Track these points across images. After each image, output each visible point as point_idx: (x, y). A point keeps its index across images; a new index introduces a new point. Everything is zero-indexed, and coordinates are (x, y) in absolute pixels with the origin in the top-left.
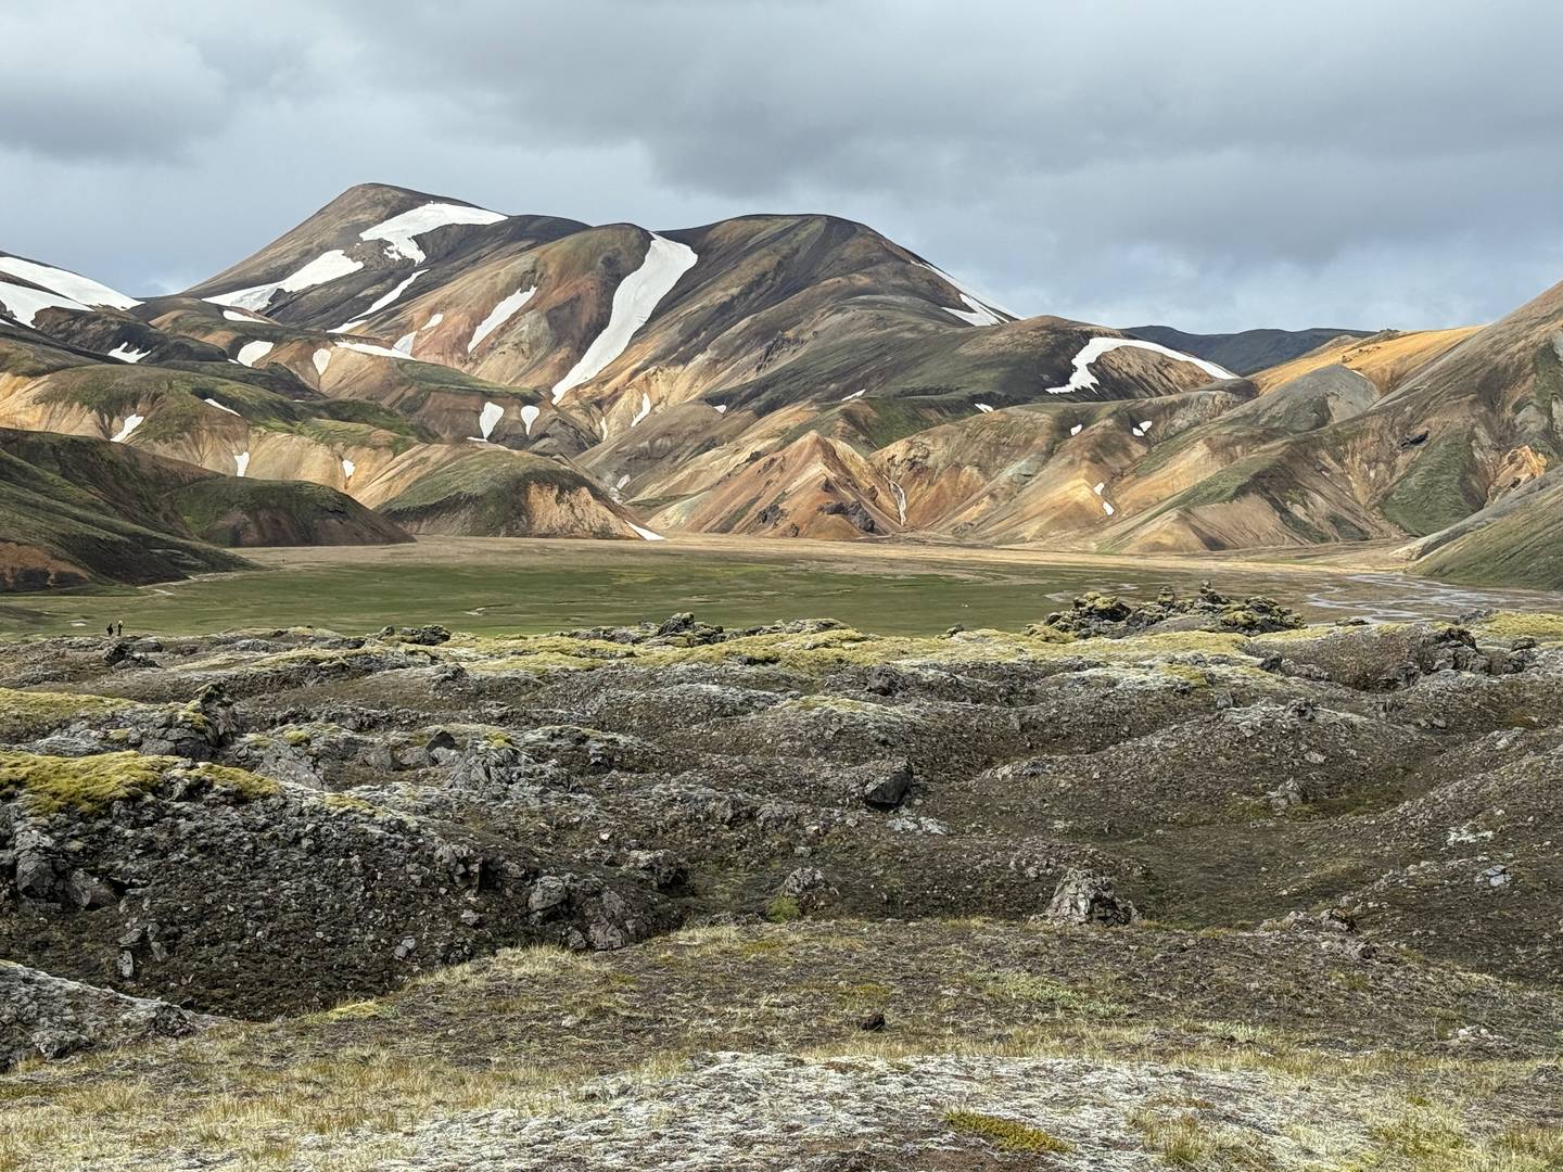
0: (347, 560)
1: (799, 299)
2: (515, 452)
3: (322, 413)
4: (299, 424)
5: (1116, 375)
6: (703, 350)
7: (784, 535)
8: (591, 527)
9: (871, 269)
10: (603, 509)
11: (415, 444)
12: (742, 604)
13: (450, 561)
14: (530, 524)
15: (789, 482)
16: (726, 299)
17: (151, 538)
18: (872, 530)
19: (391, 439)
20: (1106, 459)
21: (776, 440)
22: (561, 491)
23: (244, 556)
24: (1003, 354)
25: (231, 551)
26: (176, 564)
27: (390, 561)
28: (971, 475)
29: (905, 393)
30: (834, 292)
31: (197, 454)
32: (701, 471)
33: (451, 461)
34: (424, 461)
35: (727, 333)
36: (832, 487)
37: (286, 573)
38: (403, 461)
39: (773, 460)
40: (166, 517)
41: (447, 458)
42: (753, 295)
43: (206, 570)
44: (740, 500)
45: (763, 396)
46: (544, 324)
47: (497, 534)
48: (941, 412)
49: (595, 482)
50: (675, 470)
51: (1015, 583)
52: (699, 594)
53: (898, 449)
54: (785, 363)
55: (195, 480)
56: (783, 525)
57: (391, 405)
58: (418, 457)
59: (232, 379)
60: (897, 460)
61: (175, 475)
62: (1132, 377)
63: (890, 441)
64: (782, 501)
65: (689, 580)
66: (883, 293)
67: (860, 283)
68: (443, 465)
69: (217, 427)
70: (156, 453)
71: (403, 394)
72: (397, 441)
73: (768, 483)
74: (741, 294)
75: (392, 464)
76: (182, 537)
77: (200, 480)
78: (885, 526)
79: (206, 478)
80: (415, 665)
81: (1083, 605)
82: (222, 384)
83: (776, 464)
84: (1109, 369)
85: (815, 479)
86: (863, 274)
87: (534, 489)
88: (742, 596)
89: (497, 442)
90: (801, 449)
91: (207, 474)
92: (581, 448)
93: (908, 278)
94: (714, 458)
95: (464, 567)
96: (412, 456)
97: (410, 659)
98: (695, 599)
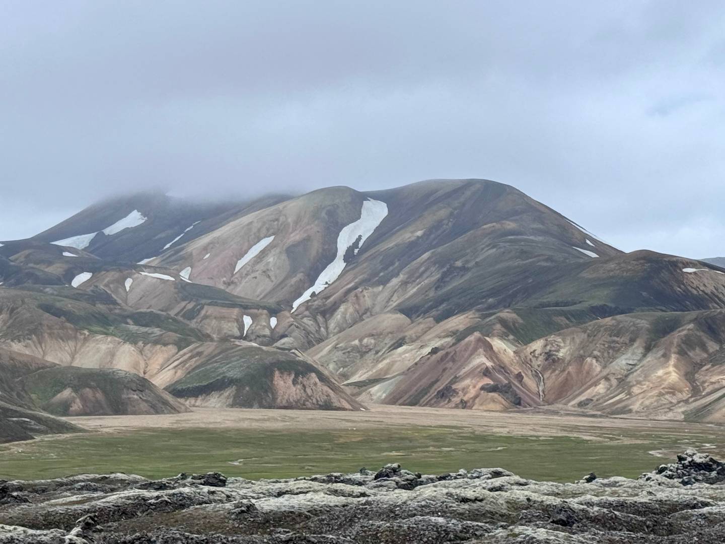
0: (145, 425)
1: (466, 239)
2: (264, 348)
3: (129, 321)
4: (112, 328)
5: (695, 292)
6: (397, 275)
7: (457, 407)
8: (317, 401)
9: (518, 217)
10: (326, 388)
11: (193, 342)
12: (427, 457)
13: (218, 426)
14: (274, 399)
15: (459, 368)
16: (413, 239)
17: (8, 410)
18: (519, 404)
19: (177, 339)
20: (689, 353)
21: (449, 339)
22: (297, 376)
23: (73, 422)
24: (612, 277)
25: (64, 419)
26: (26, 428)
27: (175, 426)
28: (591, 365)
29: (543, 305)
30: (489, 234)
31: (40, 350)
32: (396, 361)
33: (219, 354)
34: (199, 354)
35: (415, 262)
36: (490, 373)
37: (102, 434)
38: (185, 354)
39: (447, 354)
40: (18, 395)
41: (216, 352)
42: (433, 236)
43: (45, 433)
44: (424, 382)
45: (441, 308)
46: (284, 257)
47: (251, 406)
48: (568, 319)
49: (321, 368)
50: (378, 361)
51: (626, 443)
52: (397, 450)
53: (537, 346)
54: (454, 285)
55: (39, 369)
56: (456, 400)
57: (176, 315)
58: (195, 352)
59: (66, 297)
60: (537, 353)
61: (26, 365)
62: (707, 294)
63: (532, 340)
64: (455, 382)
65: (389, 439)
66: (526, 234)
67: (509, 227)
68: (214, 357)
69: (56, 331)
70: (12, 349)
71: (185, 307)
72: (180, 340)
73: (444, 370)
74: (424, 234)
75: (177, 356)
76: (30, 409)
77: (42, 368)
78: (529, 401)
79: (47, 367)
80: (215, 501)
81: (685, 459)
82: (59, 301)
83: (449, 357)
84: (689, 288)
85: (477, 367)
86: (512, 221)
87: (277, 373)
88: (427, 452)
89: (251, 341)
90: (468, 345)
91: (48, 364)
92: (310, 344)
93: (543, 223)
94: (405, 352)
95: (227, 430)
96: (191, 351)
97: (211, 497)
98: (394, 453)
